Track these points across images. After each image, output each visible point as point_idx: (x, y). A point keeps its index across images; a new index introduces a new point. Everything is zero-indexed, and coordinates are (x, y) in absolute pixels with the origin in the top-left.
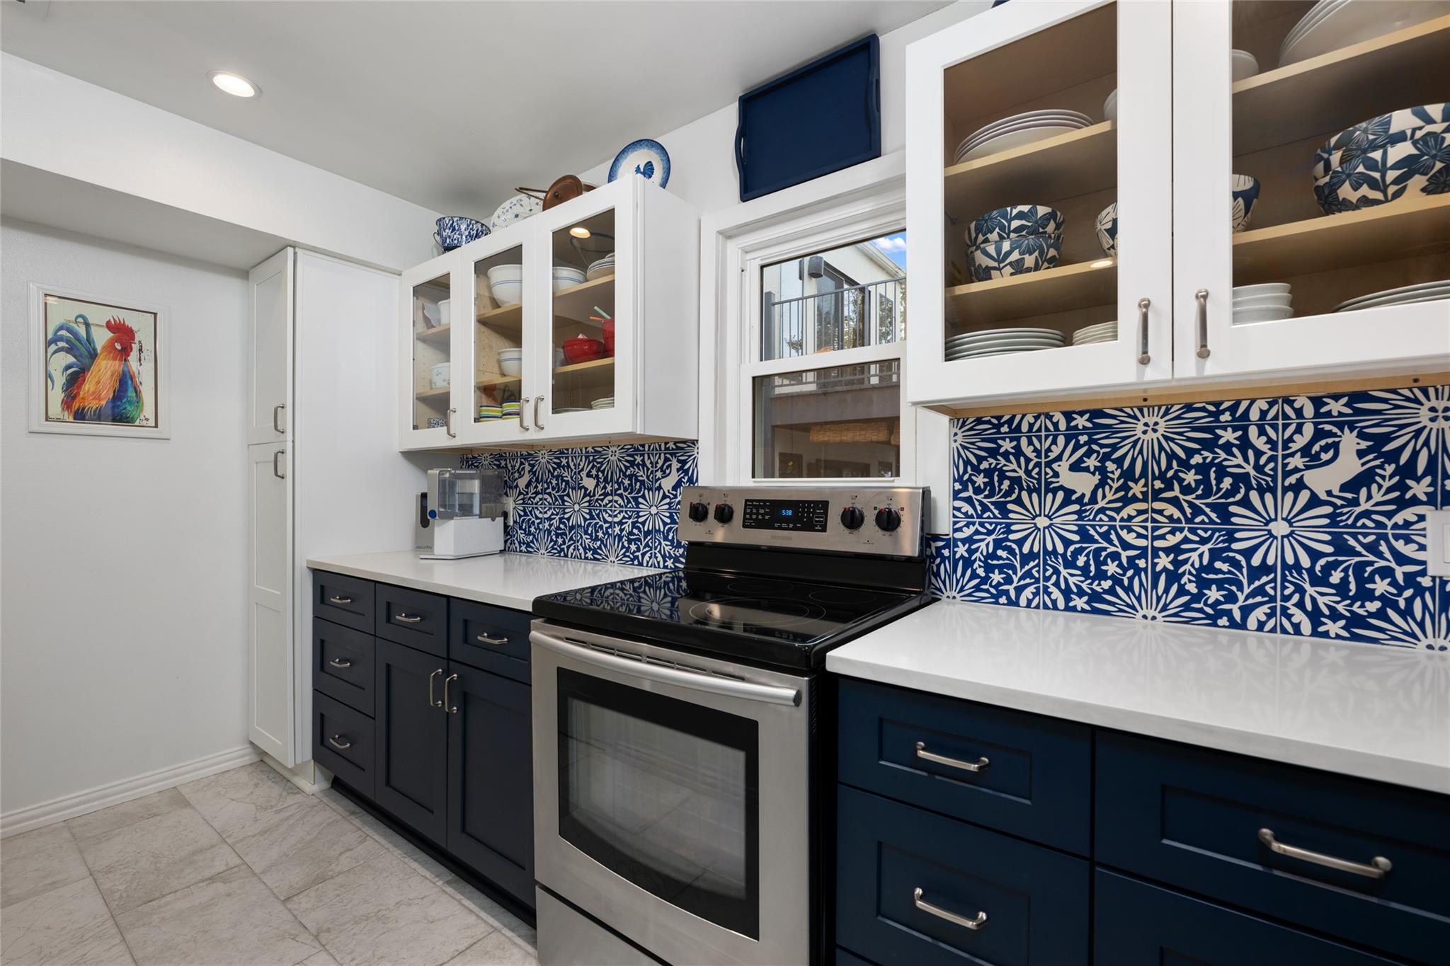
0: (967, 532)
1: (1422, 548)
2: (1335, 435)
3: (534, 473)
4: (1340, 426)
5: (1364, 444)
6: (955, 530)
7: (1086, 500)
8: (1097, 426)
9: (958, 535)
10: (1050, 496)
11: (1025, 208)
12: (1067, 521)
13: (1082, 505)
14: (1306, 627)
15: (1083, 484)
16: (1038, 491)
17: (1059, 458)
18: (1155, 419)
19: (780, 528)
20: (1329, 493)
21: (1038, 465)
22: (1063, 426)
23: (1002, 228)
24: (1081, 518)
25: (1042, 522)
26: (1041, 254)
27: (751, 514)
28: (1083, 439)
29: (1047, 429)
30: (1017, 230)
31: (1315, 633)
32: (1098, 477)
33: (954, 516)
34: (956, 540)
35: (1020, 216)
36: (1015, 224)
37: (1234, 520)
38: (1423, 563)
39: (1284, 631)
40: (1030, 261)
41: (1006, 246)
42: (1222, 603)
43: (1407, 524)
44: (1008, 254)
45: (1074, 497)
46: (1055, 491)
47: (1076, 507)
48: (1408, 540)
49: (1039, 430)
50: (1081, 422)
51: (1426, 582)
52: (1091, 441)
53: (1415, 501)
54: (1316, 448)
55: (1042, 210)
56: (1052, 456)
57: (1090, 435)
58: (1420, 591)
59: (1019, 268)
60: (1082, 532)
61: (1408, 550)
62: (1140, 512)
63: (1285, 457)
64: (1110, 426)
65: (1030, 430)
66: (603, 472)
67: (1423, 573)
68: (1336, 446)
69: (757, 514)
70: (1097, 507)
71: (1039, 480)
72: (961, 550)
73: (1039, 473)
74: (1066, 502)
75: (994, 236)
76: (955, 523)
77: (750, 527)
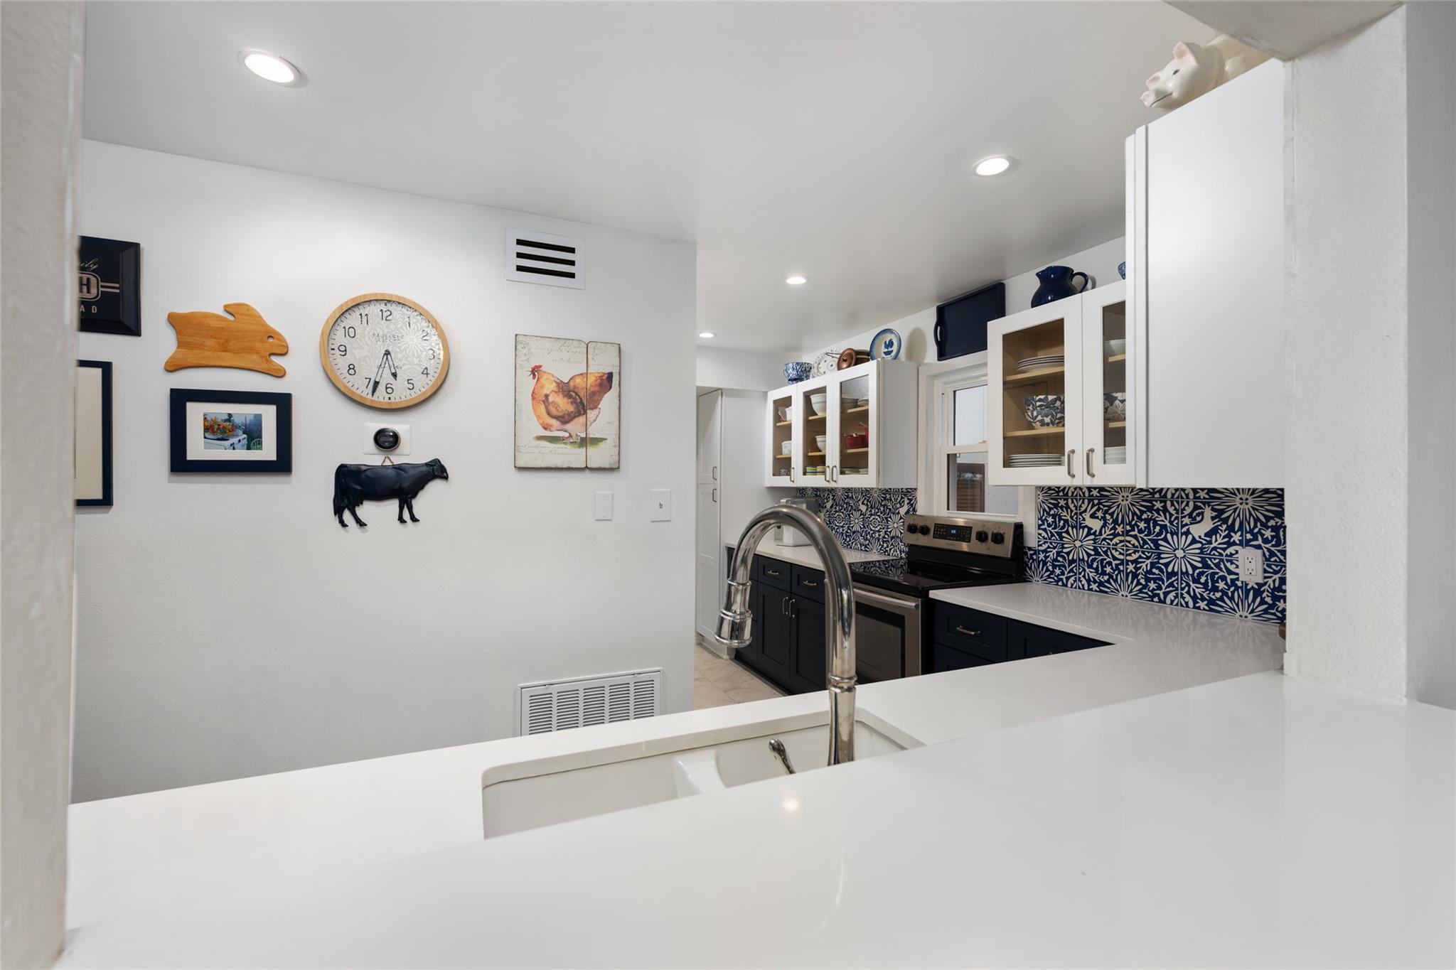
0: (1045, 547)
1: (1237, 567)
2: (1202, 508)
3: (835, 500)
4: (1204, 503)
5: (1214, 514)
6: (1039, 546)
7: (1097, 534)
8: (1102, 495)
9: (1040, 548)
10: (1081, 530)
11: (1042, 397)
12: (1089, 543)
13: (1096, 536)
14: (1191, 604)
15: (1096, 525)
16: (1076, 527)
17: (1085, 511)
18: (1128, 494)
19: (950, 539)
20: (1200, 537)
21: (1076, 514)
22: (1087, 495)
23: (1033, 405)
24: (1095, 543)
25: (1078, 544)
26: (1053, 416)
27: (937, 531)
28: (1096, 502)
29: (1080, 496)
30: (1040, 406)
31: (1195, 607)
32: (1102, 522)
33: (1039, 538)
34: (1039, 551)
35: (1040, 400)
36: (1038, 404)
37: (1161, 548)
38: (1237, 574)
39: (1182, 605)
40: (1047, 420)
41: (1035, 413)
42: (1156, 590)
43: (1231, 555)
44: (1036, 417)
45: (1092, 532)
46: (1083, 528)
47: (1093, 537)
48: (1232, 563)
49: (1076, 496)
50: (1095, 493)
51: (1239, 584)
52: (1099, 503)
53: (1234, 544)
54: (1194, 514)
55: (1051, 398)
56: (1082, 509)
57: (1099, 500)
58: (1237, 588)
59: (1043, 424)
60: (1095, 549)
61: (1232, 567)
62: (1121, 541)
63: (1182, 517)
64: (1107, 496)
65: (1072, 495)
66: (870, 502)
67: (1238, 579)
68: (1202, 513)
69: (940, 531)
70: (1102, 537)
71: (1077, 522)
72: (1042, 556)
73: (1076, 518)
74: (1088, 534)
75: (1031, 408)
76: (1039, 542)
77: (936, 538)
